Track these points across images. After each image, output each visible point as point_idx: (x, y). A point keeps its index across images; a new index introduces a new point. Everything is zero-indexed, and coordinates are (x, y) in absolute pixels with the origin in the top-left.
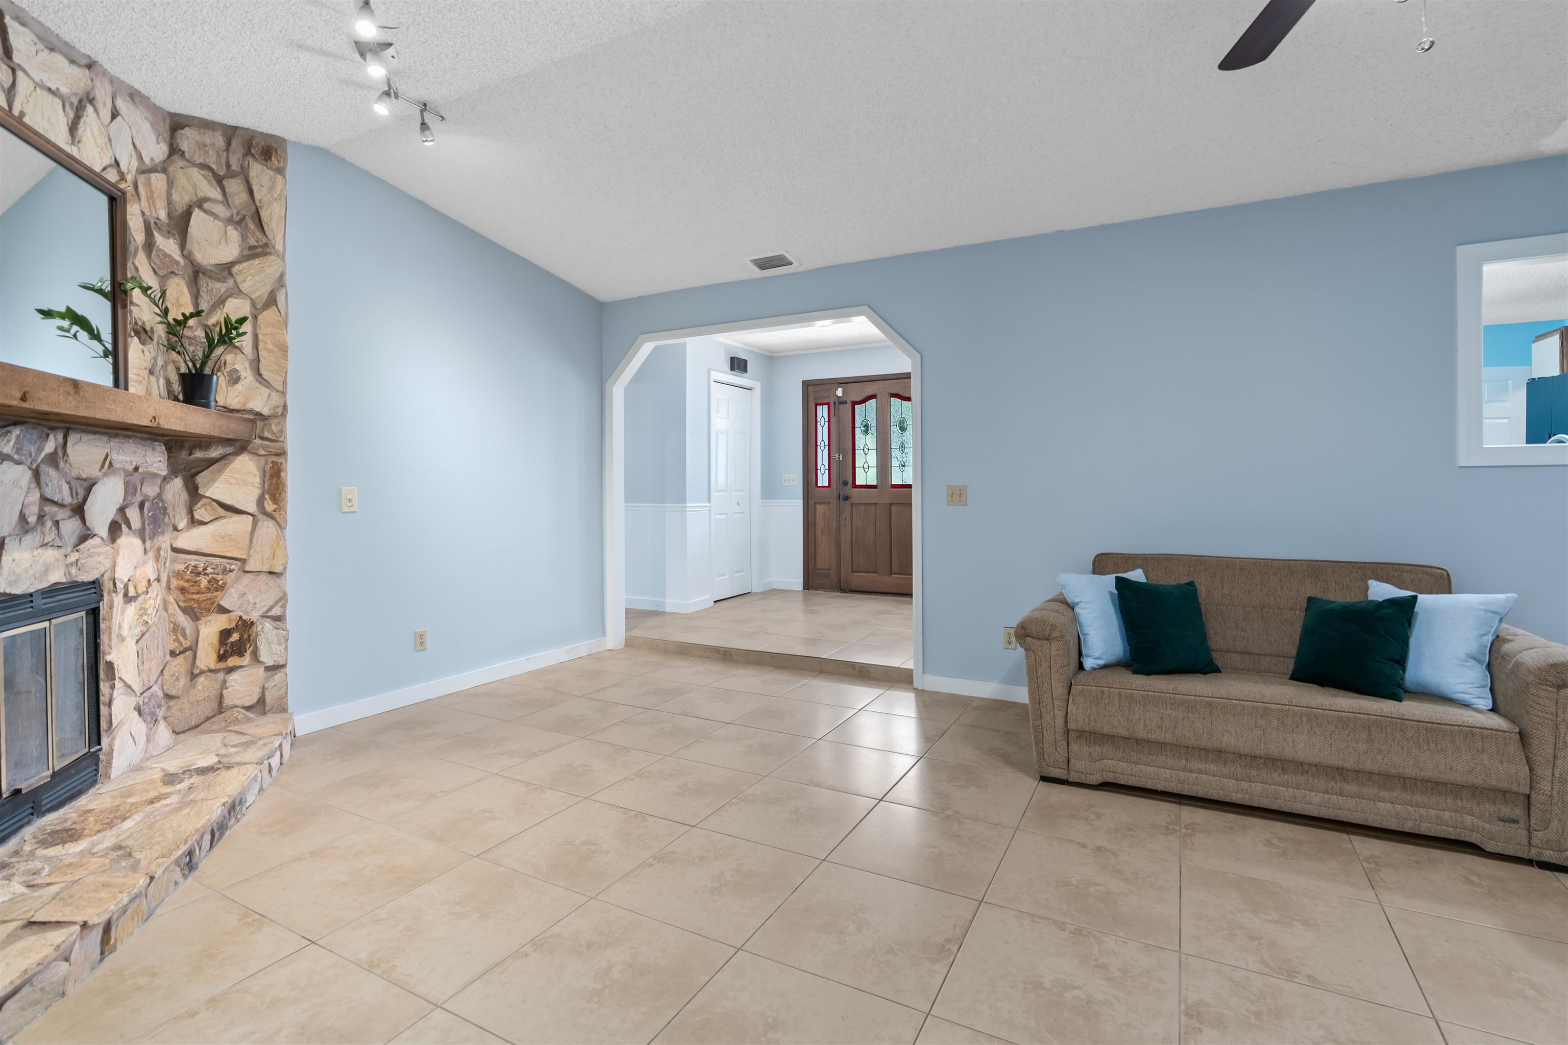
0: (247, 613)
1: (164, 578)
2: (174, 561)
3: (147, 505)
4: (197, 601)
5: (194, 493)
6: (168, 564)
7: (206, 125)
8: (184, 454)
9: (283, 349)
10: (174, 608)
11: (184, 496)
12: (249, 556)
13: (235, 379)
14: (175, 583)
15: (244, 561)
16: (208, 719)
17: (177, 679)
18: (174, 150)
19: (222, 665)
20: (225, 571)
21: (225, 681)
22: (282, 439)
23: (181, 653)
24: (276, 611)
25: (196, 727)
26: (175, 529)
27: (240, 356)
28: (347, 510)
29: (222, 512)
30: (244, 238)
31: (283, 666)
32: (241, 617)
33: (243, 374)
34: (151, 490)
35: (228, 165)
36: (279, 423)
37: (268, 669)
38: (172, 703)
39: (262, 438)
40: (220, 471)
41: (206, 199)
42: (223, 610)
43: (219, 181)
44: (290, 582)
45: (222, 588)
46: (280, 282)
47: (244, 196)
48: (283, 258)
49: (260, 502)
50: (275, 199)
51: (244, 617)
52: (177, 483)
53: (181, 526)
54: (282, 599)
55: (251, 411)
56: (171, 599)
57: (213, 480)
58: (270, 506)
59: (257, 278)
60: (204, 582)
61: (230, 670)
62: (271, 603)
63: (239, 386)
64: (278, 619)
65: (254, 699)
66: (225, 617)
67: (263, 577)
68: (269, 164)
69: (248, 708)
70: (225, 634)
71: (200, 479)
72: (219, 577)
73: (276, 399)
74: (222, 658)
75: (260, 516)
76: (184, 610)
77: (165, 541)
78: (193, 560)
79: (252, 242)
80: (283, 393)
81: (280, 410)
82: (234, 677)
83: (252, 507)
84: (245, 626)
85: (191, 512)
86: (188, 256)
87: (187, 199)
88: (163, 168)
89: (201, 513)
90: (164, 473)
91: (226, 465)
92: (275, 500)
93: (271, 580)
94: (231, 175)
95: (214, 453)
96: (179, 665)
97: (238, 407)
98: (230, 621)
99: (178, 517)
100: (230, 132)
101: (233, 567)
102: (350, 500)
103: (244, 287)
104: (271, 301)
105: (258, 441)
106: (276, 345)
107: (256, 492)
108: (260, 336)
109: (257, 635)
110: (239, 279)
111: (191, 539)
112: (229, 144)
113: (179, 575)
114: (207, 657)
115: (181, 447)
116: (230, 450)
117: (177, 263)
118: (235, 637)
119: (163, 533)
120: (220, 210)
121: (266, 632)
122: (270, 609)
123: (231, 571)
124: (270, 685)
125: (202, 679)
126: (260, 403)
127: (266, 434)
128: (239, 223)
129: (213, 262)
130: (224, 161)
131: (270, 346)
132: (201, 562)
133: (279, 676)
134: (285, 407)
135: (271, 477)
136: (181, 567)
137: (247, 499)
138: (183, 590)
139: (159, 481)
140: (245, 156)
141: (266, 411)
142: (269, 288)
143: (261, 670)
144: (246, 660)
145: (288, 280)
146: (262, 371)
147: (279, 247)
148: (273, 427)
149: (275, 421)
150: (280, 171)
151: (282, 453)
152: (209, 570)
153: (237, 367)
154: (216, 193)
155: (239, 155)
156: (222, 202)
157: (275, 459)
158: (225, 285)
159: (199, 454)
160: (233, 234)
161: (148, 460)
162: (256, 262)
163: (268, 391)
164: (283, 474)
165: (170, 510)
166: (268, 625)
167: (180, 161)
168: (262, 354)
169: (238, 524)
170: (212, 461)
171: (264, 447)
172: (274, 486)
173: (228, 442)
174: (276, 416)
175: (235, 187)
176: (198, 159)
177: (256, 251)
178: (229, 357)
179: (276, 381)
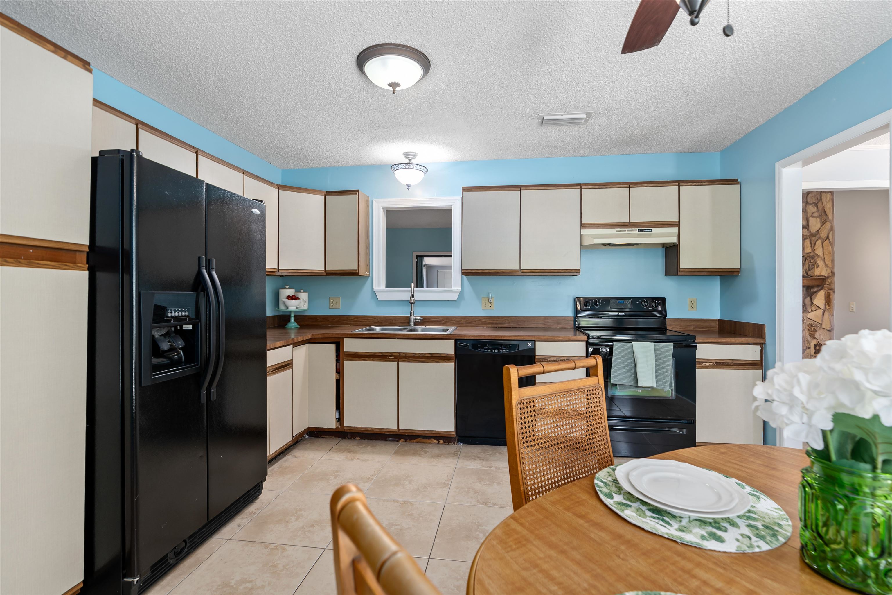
2: (807, 321)
4: (812, 334)
5: (812, 302)
6: (805, 321)
8: (809, 290)
10: (806, 335)
11: (810, 303)
12: (822, 323)
13: (818, 266)
14: (807, 327)
18: (807, 203)
19: (815, 355)
20: (817, 327)
22: (832, 284)
23: (808, 348)
26: (808, 312)
27: (820, 259)
28: (851, 311)
29: (817, 308)
30: (821, 220)
32: (818, 342)
33: (820, 264)
36: (831, 279)
39: (827, 284)
40: (816, 296)
42: (816, 338)
43: (816, 205)
45: (816, 331)
46: (832, 229)
47: (822, 209)
48: (832, 222)
49: (825, 305)
50: (828, 202)
51: (820, 342)
52: (808, 299)
53: (810, 311)
55: (823, 276)
56: (807, 332)
58: (828, 307)
59: (824, 231)
60: (813, 329)
63: (819, 268)
66: (816, 340)
67: (826, 331)
70: (816, 346)
71: (813, 297)
72: (816, 328)
73: (829, 271)
74: (815, 353)
75: (825, 310)
76: (808, 335)
79: (823, 220)
80: (833, 268)
81: (831, 274)
83: (822, 307)
84: (821, 345)
85: (811, 307)
86: (810, 232)
87: (810, 215)
89: (813, 308)
91: (818, 293)
92: (829, 306)
93: (828, 333)
94: (818, 201)
95: (815, 290)
96: (808, 351)
97: (819, 275)
98: (816, 342)
99: (809, 309)
101: (819, 326)
102: (852, 307)
103: (822, 236)
104: (828, 238)
106: (828, 252)
107: (824, 302)
108: (824, 251)
110: (820, 233)
111: (811, 315)
113: (808, 325)
114: (813, 352)
115: (809, 288)
116: (819, 288)
117: (806, 235)
118: (818, 348)
120: (816, 214)
123: (818, 327)
126: (824, 272)
128: (820, 216)
129: (815, 231)
131: (827, 253)
132: (812, 322)
134: (833, 273)
135: (827, 297)
136: (809, 323)
137: (822, 305)
138: (809, 330)
141: (826, 275)
142: (827, 234)
145: (836, 229)
146: (826, 262)
147: (831, 218)
148: (829, 280)
151: (832, 289)
152: (814, 325)
153: (818, 262)
154: (815, 210)
156: (817, 211)
157: (828, 291)
158: (816, 237)
160: (819, 220)
162: (824, 226)
163: (826, 268)
164: (831, 296)
167: (808, 205)
168: (825, 256)
169: (820, 312)
170: (815, 292)
171: (827, 287)
172: (828, 300)
173: (818, 286)
174: (830, 277)
175: (819, 205)
176: (812, 202)
177: (823, 223)
178: (817, 259)
179: (829, 263)
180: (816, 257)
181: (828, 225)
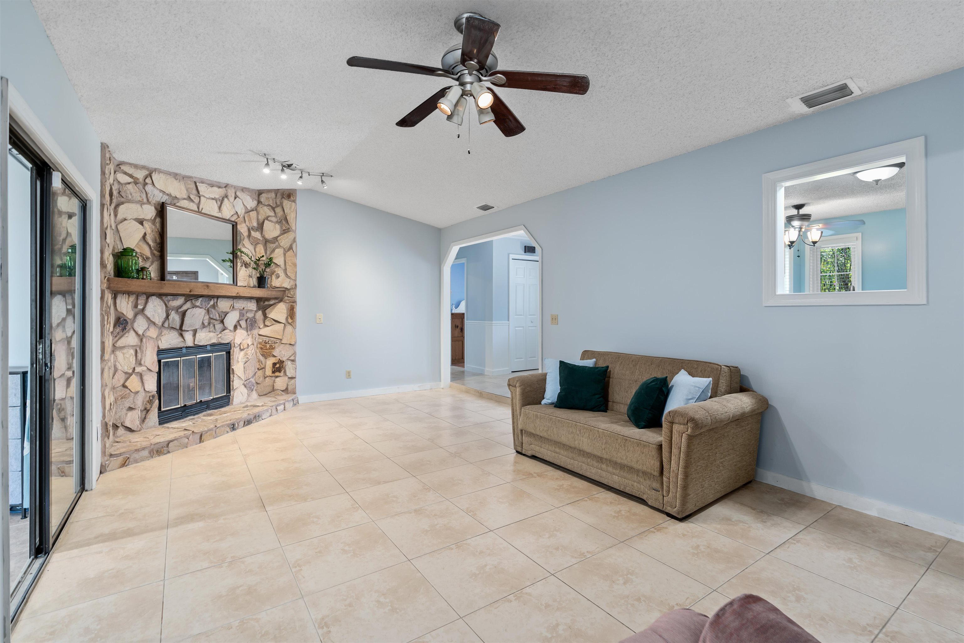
0: (282, 358)
1: (255, 344)
2: (259, 338)
3: (248, 320)
4: (266, 352)
5: (265, 316)
6: (256, 339)
7: (269, 191)
8: (262, 303)
9: (295, 265)
10: (259, 354)
11: (262, 317)
12: (283, 338)
13: (278, 277)
14: (259, 346)
15: (281, 340)
16: (270, 393)
17: (260, 378)
18: (259, 202)
19: (273, 375)
20: (275, 343)
21: (274, 381)
22: (294, 297)
23: (261, 369)
24: (292, 358)
25: (266, 394)
26: (259, 328)
27: (280, 269)
28: (319, 322)
29: (274, 322)
30: (281, 227)
31: (295, 378)
32: (279, 359)
33: (281, 275)
34: (250, 315)
35: (276, 203)
36: (293, 291)
37: (289, 378)
38: (258, 385)
39: (288, 297)
40: (273, 309)
41: (269, 216)
42: (274, 356)
43: (273, 209)
44: (298, 348)
45: (274, 348)
46: (294, 240)
47: (282, 213)
48: (295, 232)
49: (287, 319)
50: (292, 212)
52: (260, 313)
53: (261, 326)
54: (294, 354)
55: (284, 288)
56: (258, 351)
57: (271, 312)
58: (290, 321)
59: (286, 241)
60: (268, 346)
61: (277, 377)
62: (290, 355)
63: (279, 279)
64: (293, 361)
65: (284, 388)
66: (274, 358)
67: (288, 346)
68: (290, 200)
69: (283, 391)
70: (274, 364)
71: (267, 311)
72: (273, 345)
73: (292, 283)
74: (273, 372)
75: (287, 324)
76: (262, 355)
77: (255, 332)
78: (265, 338)
79: (284, 228)
80: (295, 280)
81: (294, 287)
82: (278, 379)
83: (284, 321)
84: (281, 362)
85: (264, 322)
86: (263, 237)
87: (263, 217)
88: (255, 209)
89: (267, 323)
90: (255, 309)
91: (275, 306)
92: (292, 318)
93: (291, 347)
94: (277, 206)
95: (272, 302)
96: (260, 373)
97: (279, 286)
98: (276, 360)
99: (260, 324)
100: (276, 191)
101: (277, 341)
102: (320, 319)
103: (281, 244)
104: (291, 248)
105: (286, 298)
106: (292, 264)
107: (285, 316)
108: (287, 261)
109: (285, 366)
110: (280, 242)
111: (264, 331)
112: (276, 196)
113: (260, 343)
114: (269, 372)
115: (261, 301)
116: (277, 301)
117: (259, 239)
118: (278, 366)
119: (255, 329)
120: (274, 219)
121: (289, 366)
122: (290, 357)
123: (277, 343)
124: (290, 384)
125: (267, 379)
126: (287, 284)
127: (289, 295)
128: (279, 222)
129: (271, 237)
130: (275, 202)
131: (290, 264)
132: (267, 339)
133: (293, 381)
134: (296, 285)
135: (290, 310)
136: (261, 341)
137: (282, 319)
138: (261, 348)
139: (254, 312)
140: (282, 198)
141: (289, 287)
142: (290, 244)
143: (287, 378)
144: (282, 374)
145: (298, 240)
146: (288, 273)
147: (294, 228)
148: (291, 293)
149: (292, 290)
150: (294, 201)
151: (295, 302)
152: (270, 342)
153: (278, 272)
154: (272, 214)
155: (280, 199)
156: (274, 216)
157: (291, 304)
158: (275, 244)
159: (266, 303)
160: (278, 226)
161: (248, 306)
162: (285, 235)
163: (289, 280)
164: (295, 309)
165: (258, 322)
166: (289, 363)
167: (261, 206)
168: (287, 267)
169: (279, 327)
170: (271, 305)
171: (288, 300)
172: (291, 313)
173: (276, 298)
174: (292, 289)
175: (278, 210)
176: (267, 204)
177: (285, 231)
178: (276, 269)
179: (292, 276)
180: (274, 267)
181: (290, 236)
